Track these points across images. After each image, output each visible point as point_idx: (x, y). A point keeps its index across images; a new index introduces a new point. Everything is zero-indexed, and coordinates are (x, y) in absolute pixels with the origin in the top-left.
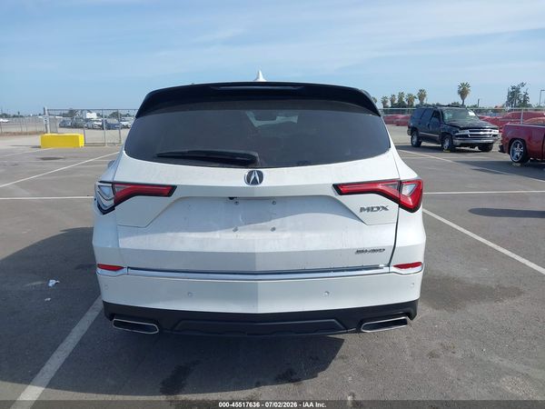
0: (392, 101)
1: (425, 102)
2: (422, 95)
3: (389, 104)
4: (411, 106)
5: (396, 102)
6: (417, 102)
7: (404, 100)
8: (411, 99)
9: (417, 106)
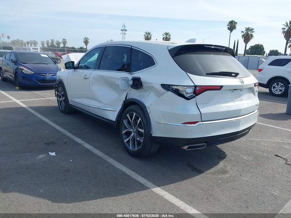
0: (48, 44)
1: (66, 46)
2: (65, 42)
3: (46, 45)
4: (59, 47)
5: (50, 45)
6: (62, 45)
7: (54, 44)
8: (58, 43)
9: (62, 48)
